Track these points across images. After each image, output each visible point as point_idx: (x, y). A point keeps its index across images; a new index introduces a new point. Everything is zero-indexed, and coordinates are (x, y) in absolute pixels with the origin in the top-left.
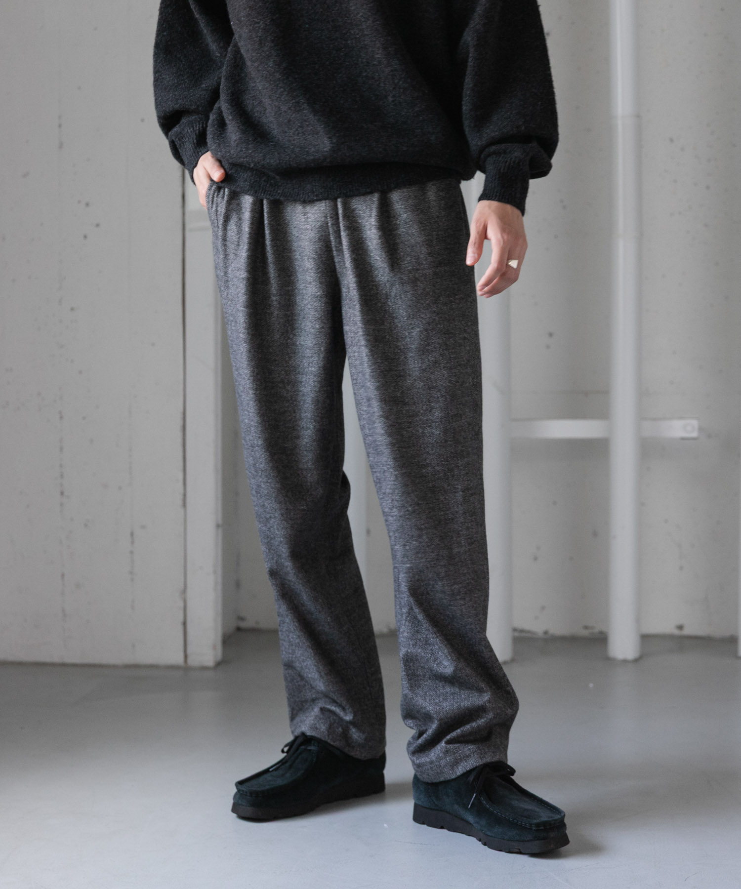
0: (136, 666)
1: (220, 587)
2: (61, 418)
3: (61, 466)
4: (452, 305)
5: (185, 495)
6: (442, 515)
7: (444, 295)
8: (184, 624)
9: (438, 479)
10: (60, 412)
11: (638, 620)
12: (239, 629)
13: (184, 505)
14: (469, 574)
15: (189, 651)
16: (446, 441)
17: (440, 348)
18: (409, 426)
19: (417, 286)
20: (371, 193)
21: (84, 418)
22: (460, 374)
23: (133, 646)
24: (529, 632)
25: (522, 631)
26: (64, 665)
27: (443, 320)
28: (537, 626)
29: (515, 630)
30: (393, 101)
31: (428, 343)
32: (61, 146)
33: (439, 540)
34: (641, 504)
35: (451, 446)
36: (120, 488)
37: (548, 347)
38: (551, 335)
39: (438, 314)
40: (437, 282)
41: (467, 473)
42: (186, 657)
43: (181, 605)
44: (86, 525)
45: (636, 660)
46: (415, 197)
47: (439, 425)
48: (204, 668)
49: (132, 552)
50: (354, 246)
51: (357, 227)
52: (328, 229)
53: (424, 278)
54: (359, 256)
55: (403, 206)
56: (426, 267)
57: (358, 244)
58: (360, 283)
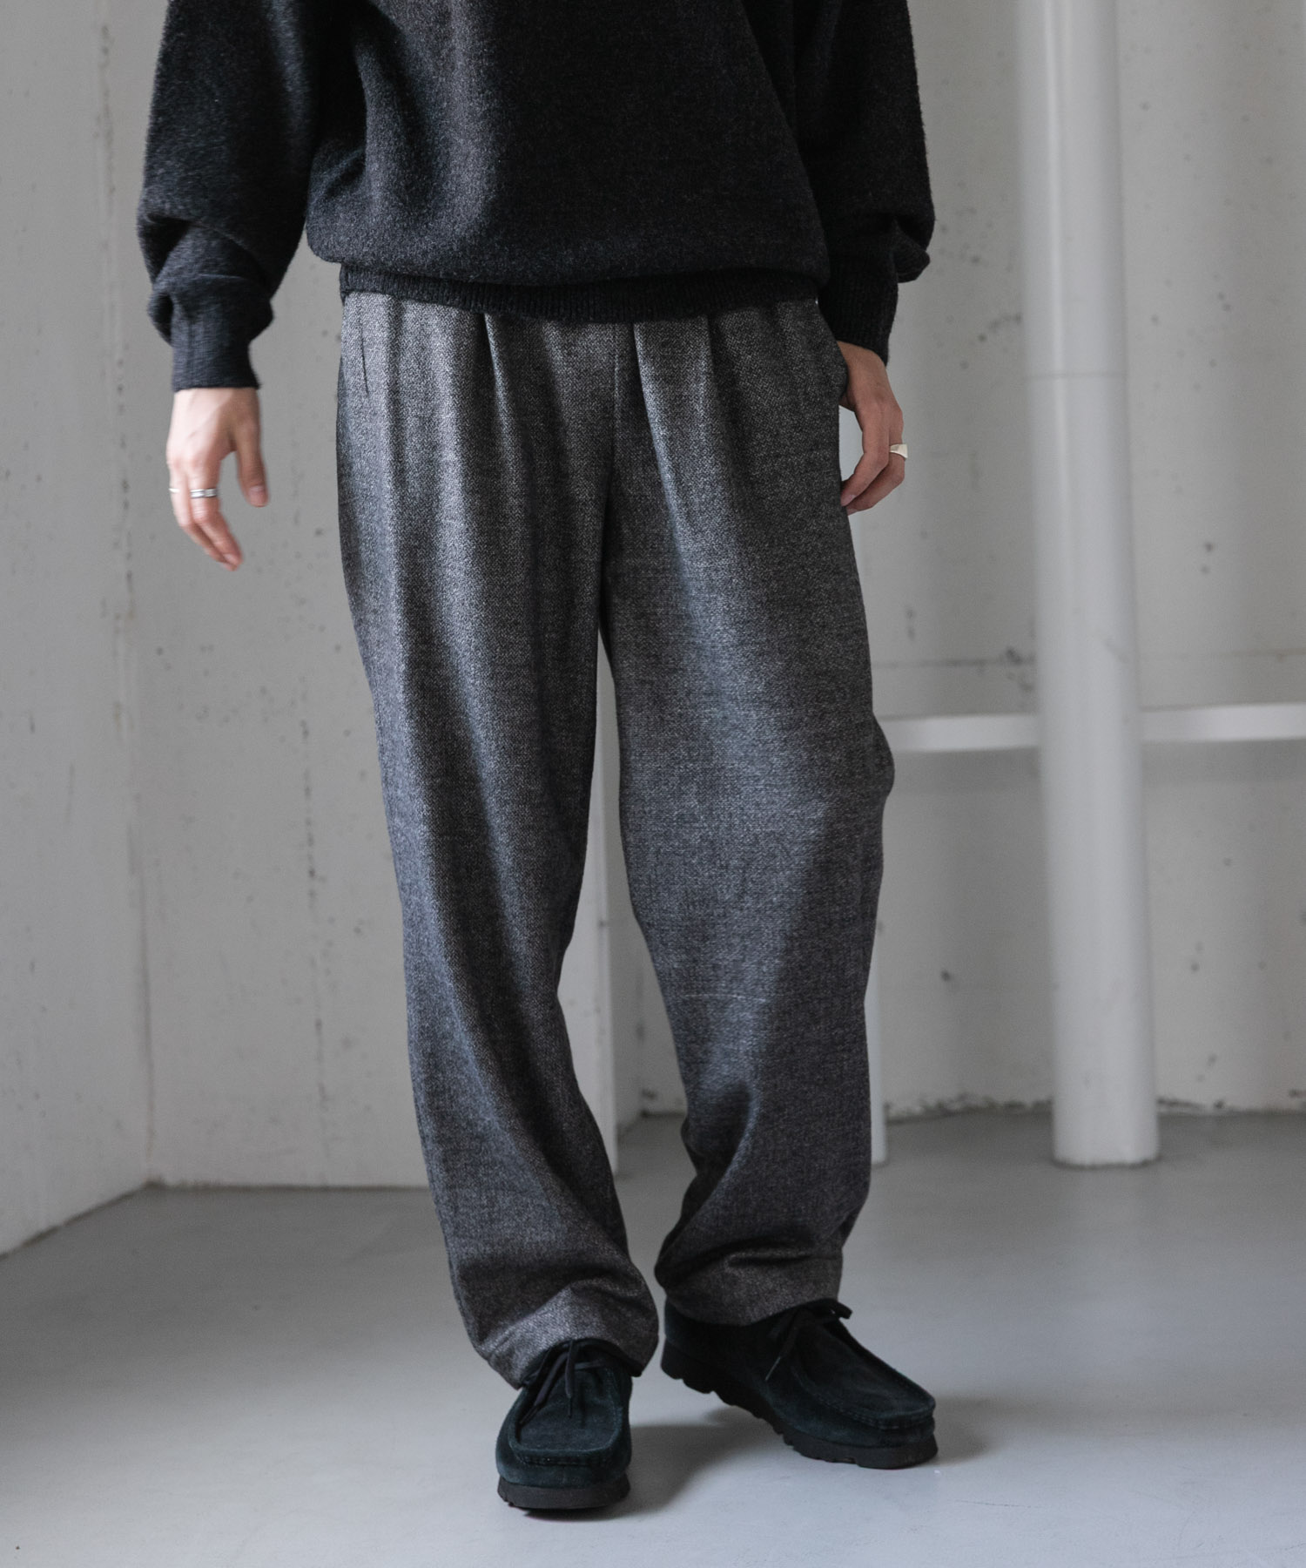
1: (608, 1039)
2: (306, 733)
3: (308, 823)
6: (836, 913)
7: (827, 502)
10: (303, 724)
12: (645, 1115)
16: (853, 774)
19: (778, 486)
21: (347, 733)
22: (859, 649)
24: (1187, 1104)
25: (1174, 1103)
26: (325, 1190)
28: (1203, 1093)
29: (1161, 1102)
33: (824, 957)
37: (1205, 570)
38: (1209, 547)
40: (813, 478)
44: (358, 931)
46: (761, 327)
50: (666, 412)
51: (671, 376)
52: (613, 379)
53: (790, 472)
54: (676, 431)
55: (744, 342)
56: (792, 450)
57: (672, 407)
58: (678, 480)
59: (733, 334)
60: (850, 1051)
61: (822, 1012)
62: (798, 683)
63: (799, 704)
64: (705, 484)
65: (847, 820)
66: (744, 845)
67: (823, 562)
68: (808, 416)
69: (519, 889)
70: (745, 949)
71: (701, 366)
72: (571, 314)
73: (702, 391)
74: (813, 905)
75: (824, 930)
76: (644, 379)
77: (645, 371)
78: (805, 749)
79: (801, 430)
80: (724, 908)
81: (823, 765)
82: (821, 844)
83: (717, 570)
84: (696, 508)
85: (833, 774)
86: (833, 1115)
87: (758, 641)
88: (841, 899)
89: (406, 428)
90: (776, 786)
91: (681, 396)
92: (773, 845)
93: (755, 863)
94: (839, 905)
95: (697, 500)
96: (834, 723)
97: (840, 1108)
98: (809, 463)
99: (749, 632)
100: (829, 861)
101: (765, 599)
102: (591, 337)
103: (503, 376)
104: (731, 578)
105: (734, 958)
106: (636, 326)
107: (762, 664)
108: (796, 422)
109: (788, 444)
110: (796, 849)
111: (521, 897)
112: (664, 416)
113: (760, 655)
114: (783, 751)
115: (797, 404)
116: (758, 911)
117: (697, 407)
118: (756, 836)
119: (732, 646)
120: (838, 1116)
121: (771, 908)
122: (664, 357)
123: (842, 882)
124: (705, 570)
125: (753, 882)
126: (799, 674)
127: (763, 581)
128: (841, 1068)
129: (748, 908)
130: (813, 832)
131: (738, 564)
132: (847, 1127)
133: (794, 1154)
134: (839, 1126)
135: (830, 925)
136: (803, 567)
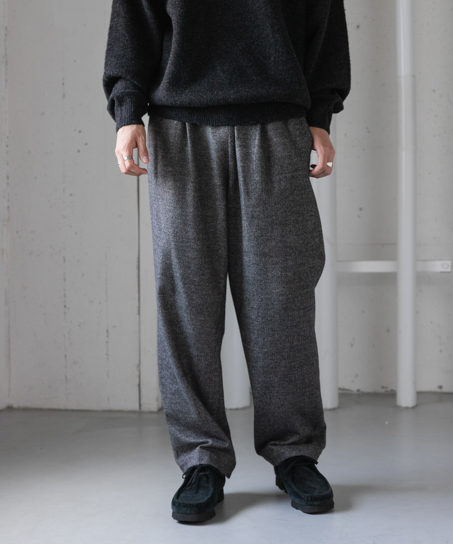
0: (110, 411)
2: (65, 260)
3: (64, 290)
4: (302, 196)
5: (139, 307)
8: (139, 385)
9: (289, 302)
10: (64, 257)
11: (415, 383)
13: (139, 313)
14: (302, 356)
15: (142, 402)
16: (295, 279)
17: (293, 222)
18: (272, 270)
20: (256, 124)
21: (78, 261)
23: (108, 399)
24: (348, 390)
25: (344, 389)
26: (66, 410)
27: (296, 205)
28: (353, 387)
29: (340, 389)
30: (274, 60)
31: (287, 220)
32: (64, 96)
34: (416, 312)
35: (297, 282)
36: (100, 303)
37: (359, 217)
38: (361, 209)
39: (293, 202)
40: (293, 182)
41: (306, 298)
42: (140, 405)
43: (137, 374)
44: (79, 326)
45: (414, 408)
46: (282, 128)
47: (291, 270)
48: (151, 412)
49: (107, 342)
50: (243, 157)
51: (246, 145)
52: (228, 144)
53: (286, 179)
54: (246, 164)
55: (274, 134)
56: (287, 172)
57: (245, 156)
58: (245, 181)
59: (270, 131)
60: (297, 370)
61: (286, 356)
62: (279, 250)
63: (279, 257)
64: (254, 183)
65: (292, 294)
66: (258, 301)
67: (293, 210)
68: (294, 160)
69: (190, 312)
70: (259, 334)
71: (256, 142)
72: (213, 123)
73: (256, 151)
74: (281, 321)
75: (285, 329)
76: (236, 146)
77: (237, 143)
78: (280, 271)
79: (291, 165)
80: (252, 320)
81: (285, 276)
82: (284, 302)
83: (255, 212)
84: (250, 190)
85: (288, 280)
86: (295, 394)
87: (267, 235)
88: (291, 319)
89: (159, 159)
90: (269, 283)
91: (248, 152)
92: (268, 302)
93: (262, 307)
94: (290, 321)
95: (250, 188)
96: (290, 263)
97: (297, 391)
98: (293, 177)
99: (264, 233)
100: (287, 307)
101: (270, 222)
102: (221, 130)
103: (190, 143)
104: (260, 215)
105: (255, 337)
106: (235, 127)
107: (268, 243)
108: (290, 162)
109: (286, 169)
110: (276, 303)
111: (191, 315)
112: (242, 159)
113: (267, 240)
114: (272, 271)
115: (291, 156)
116: (263, 322)
117: (253, 156)
118: (262, 299)
119: (258, 237)
120: (296, 394)
121: (267, 321)
122: (244, 139)
123: (291, 314)
124: (251, 211)
125: (261, 313)
126: (280, 247)
127: (270, 216)
128: (295, 377)
129: (259, 321)
130: (281, 298)
131: (262, 210)
132: (300, 398)
133: (282, 406)
134: (297, 398)
135: (287, 327)
136: (286, 212)
